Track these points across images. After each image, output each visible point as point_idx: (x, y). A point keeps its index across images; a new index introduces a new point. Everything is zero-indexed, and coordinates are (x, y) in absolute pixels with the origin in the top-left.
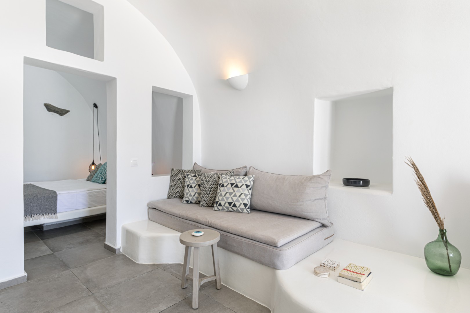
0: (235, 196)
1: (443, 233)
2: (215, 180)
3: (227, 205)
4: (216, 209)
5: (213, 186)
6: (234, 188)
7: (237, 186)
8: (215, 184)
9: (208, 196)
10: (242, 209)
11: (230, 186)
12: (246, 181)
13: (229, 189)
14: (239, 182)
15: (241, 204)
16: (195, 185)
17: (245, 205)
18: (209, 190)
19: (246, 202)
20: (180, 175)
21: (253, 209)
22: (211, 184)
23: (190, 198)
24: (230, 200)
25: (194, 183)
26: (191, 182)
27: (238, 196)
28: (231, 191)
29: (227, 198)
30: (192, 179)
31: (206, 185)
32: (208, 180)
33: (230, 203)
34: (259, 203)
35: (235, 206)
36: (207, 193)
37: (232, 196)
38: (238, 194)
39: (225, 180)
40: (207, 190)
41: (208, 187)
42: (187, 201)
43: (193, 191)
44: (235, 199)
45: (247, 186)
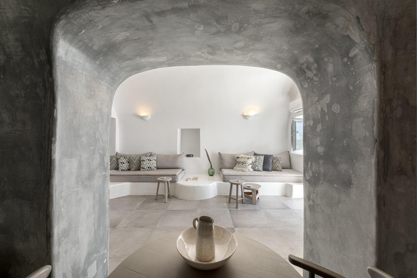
0: (151, 164)
1: (211, 166)
3: (147, 168)
4: (142, 170)
6: (150, 161)
7: (151, 160)
8: (140, 161)
9: (136, 166)
10: (154, 169)
11: (147, 160)
12: (154, 158)
14: (151, 159)
15: (153, 167)
16: (126, 162)
17: (155, 167)
20: (114, 158)
21: (158, 168)
22: (137, 161)
23: (124, 168)
24: (149, 166)
25: (125, 161)
26: (123, 161)
27: (152, 164)
28: (148, 162)
29: (147, 165)
30: (123, 160)
32: (134, 159)
33: (149, 167)
34: (160, 165)
35: (151, 168)
37: (149, 164)
38: (152, 163)
39: (143, 158)
41: (135, 162)
42: (122, 170)
43: (125, 165)
44: (151, 165)
45: (155, 160)
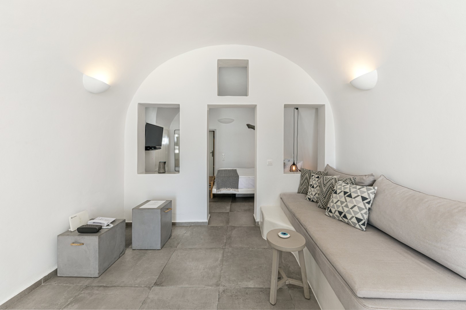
0: (347, 206)
2: (332, 185)
3: (337, 213)
4: (327, 214)
5: (329, 190)
6: (347, 198)
7: (350, 196)
8: (332, 189)
9: (325, 199)
10: (355, 224)
11: (342, 193)
13: (341, 197)
14: (354, 192)
15: (353, 217)
16: (316, 186)
17: (359, 220)
18: (325, 193)
19: (359, 216)
20: (307, 175)
21: (370, 225)
22: (328, 188)
23: (312, 197)
24: (340, 209)
25: (316, 184)
26: (314, 182)
27: (350, 207)
28: (343, 199)
29: (338, 207)
30: (315, 180)
31: (323, 188)
32: (325, 183)
33: (340, 213)
34: (376, 221)
35: (345, 216)
36: (323, 196)
37: (343, 205)
38: (350, 206)
39: (340, 187)
40: (324, 193)
41: (324, 190)
42: (310, 199)
43: (314, 191)
44: (346, 209)
45: (364, 199)
